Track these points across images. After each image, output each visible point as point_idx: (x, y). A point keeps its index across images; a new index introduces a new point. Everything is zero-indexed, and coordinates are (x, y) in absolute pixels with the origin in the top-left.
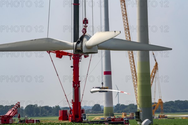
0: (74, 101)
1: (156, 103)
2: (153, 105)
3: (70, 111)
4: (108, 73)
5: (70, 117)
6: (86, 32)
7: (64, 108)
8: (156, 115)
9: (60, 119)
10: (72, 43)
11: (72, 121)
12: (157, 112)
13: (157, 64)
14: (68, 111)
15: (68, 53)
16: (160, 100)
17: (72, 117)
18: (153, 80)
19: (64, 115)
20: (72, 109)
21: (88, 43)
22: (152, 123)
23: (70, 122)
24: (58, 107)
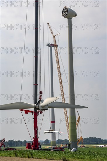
0: (34, 138)
1: (79, 139)
2: (77, 140)
3: (32, 143)
4: (53, 122)
5: (32, 146)
6: (41, 98)
7: (29, 142)
8: (79, 146)
9: (26, 148)
10: (33, 104)
11: (33, 149)
12: (80, 144)
13: (79, 117)
14: (31, 143)
15: (31, 111)
16: (81, 137)
17: (33, 147)
18: (77, 126)
19: (29, 146)
20: (33, 142)
21: (42, 104)
22: (77, 150)
23: (32, 149)
24: (25, 141)
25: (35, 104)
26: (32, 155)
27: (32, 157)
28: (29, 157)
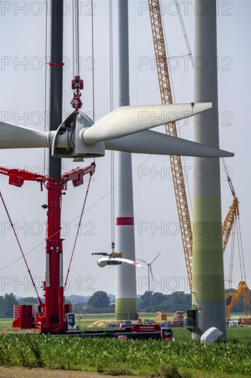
0: (48, 285)
1: (232, 290)
2: (226, 296)
3: (39, 307)
4: (126, 221)
5: (38, 320)
7: (26, 299)
8: (234, 318)
9: (15, 324)
10: (45, 132)
11: (44, 331)
12: (236, 310)
13: (236, 202)
14: (35, 307)
15: (36, 176)
16: (243, 283)
17: (43, 320)
18: (227, 238)
19: (25, 316)
20: (44, 302)
22: (224, 335)
23: (38, 331)
24: (10, 299)
25: (55, 133)
26: (37, 354)
27: (40, 365)
28: (26, 365)
